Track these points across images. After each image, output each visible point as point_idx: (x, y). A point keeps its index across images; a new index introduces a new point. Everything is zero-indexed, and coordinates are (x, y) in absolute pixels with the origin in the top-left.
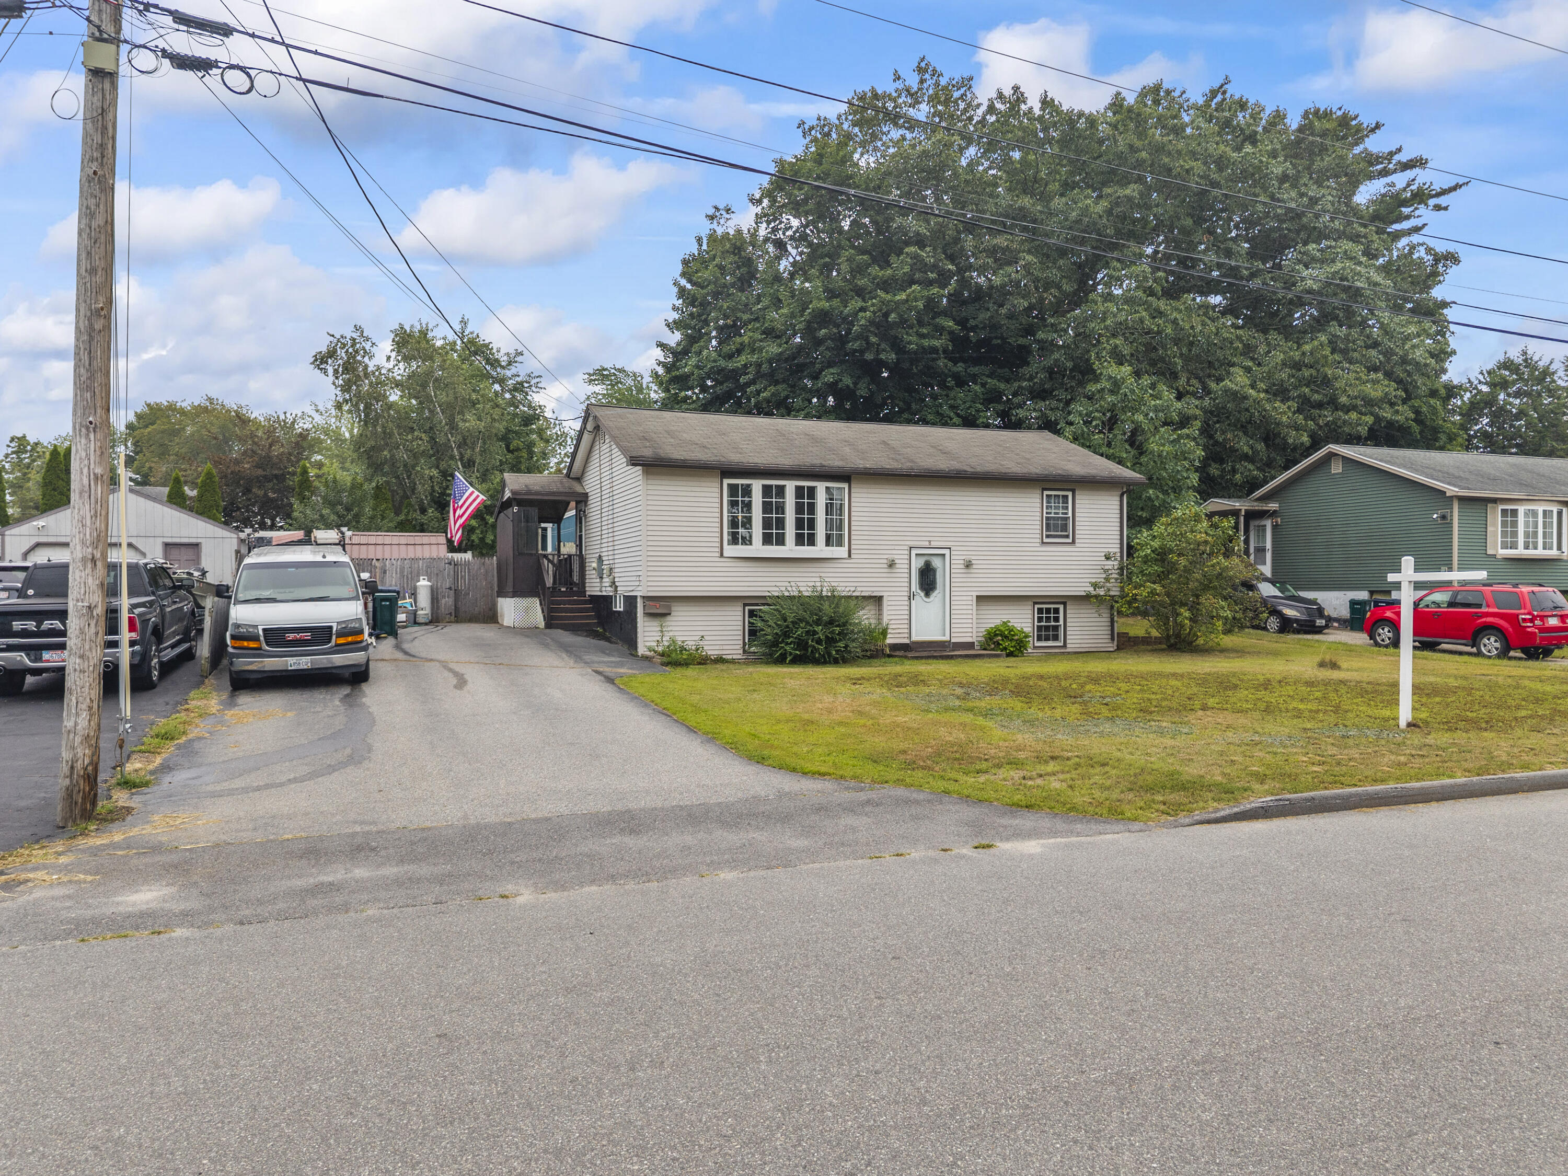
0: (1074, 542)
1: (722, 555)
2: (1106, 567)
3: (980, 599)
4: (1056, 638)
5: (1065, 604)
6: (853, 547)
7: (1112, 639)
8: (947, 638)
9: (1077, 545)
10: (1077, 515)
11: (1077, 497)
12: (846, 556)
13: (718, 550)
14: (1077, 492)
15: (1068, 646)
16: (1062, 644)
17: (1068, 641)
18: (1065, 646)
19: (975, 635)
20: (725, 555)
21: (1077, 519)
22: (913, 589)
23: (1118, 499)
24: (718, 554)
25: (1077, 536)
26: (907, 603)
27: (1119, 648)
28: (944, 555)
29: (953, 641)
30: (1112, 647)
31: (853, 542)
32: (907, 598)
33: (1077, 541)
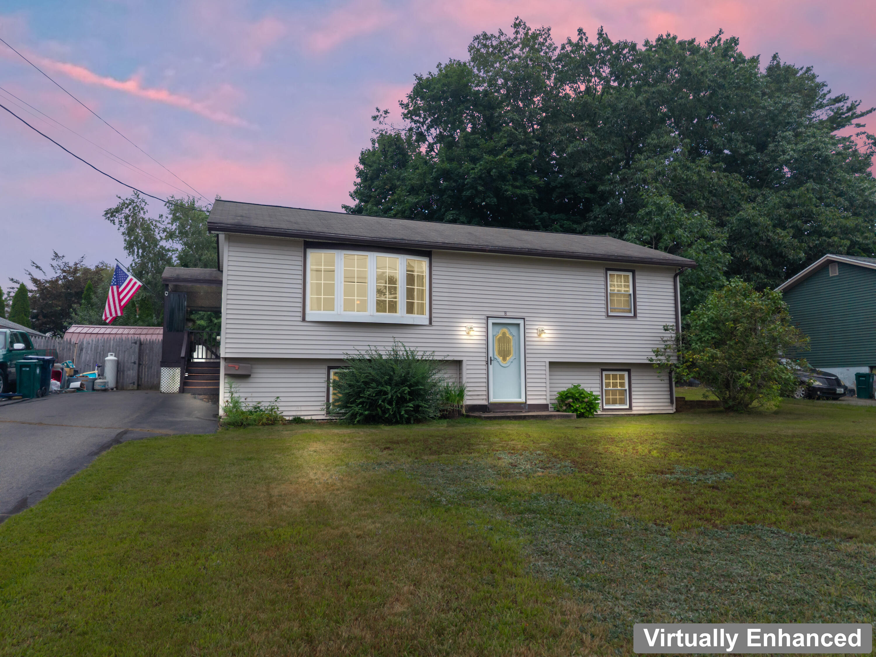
0: (635, 316)
1: (304, 320)
2: (665, 339)
3: (553, 365)
4: (622, 402)
5: (629, 371)
6: (433, 315)
7: (672, 402)
8: (522, 400)
9: (639, 319)
10: (637, 292)
11: (637, 277)
12: (427, 322)
13: (300, 314)
14: (636, 273)
15: (634, 408)
16: (627, 407)
17: (633, 404)
18: (630, 408)
19: (548, 397)
20: (308, 319)
21: (637, 296)
22: (491, 355)
23: (672, 280)
24: (300, 319)
25: (638, 311)
26: (485, 367)
27: (678, 411)
28: (518, 325)
29: (529, 402)
30: (672, 409)
31: (433, 311)
32: (484, 363)
33: (638, 315)
